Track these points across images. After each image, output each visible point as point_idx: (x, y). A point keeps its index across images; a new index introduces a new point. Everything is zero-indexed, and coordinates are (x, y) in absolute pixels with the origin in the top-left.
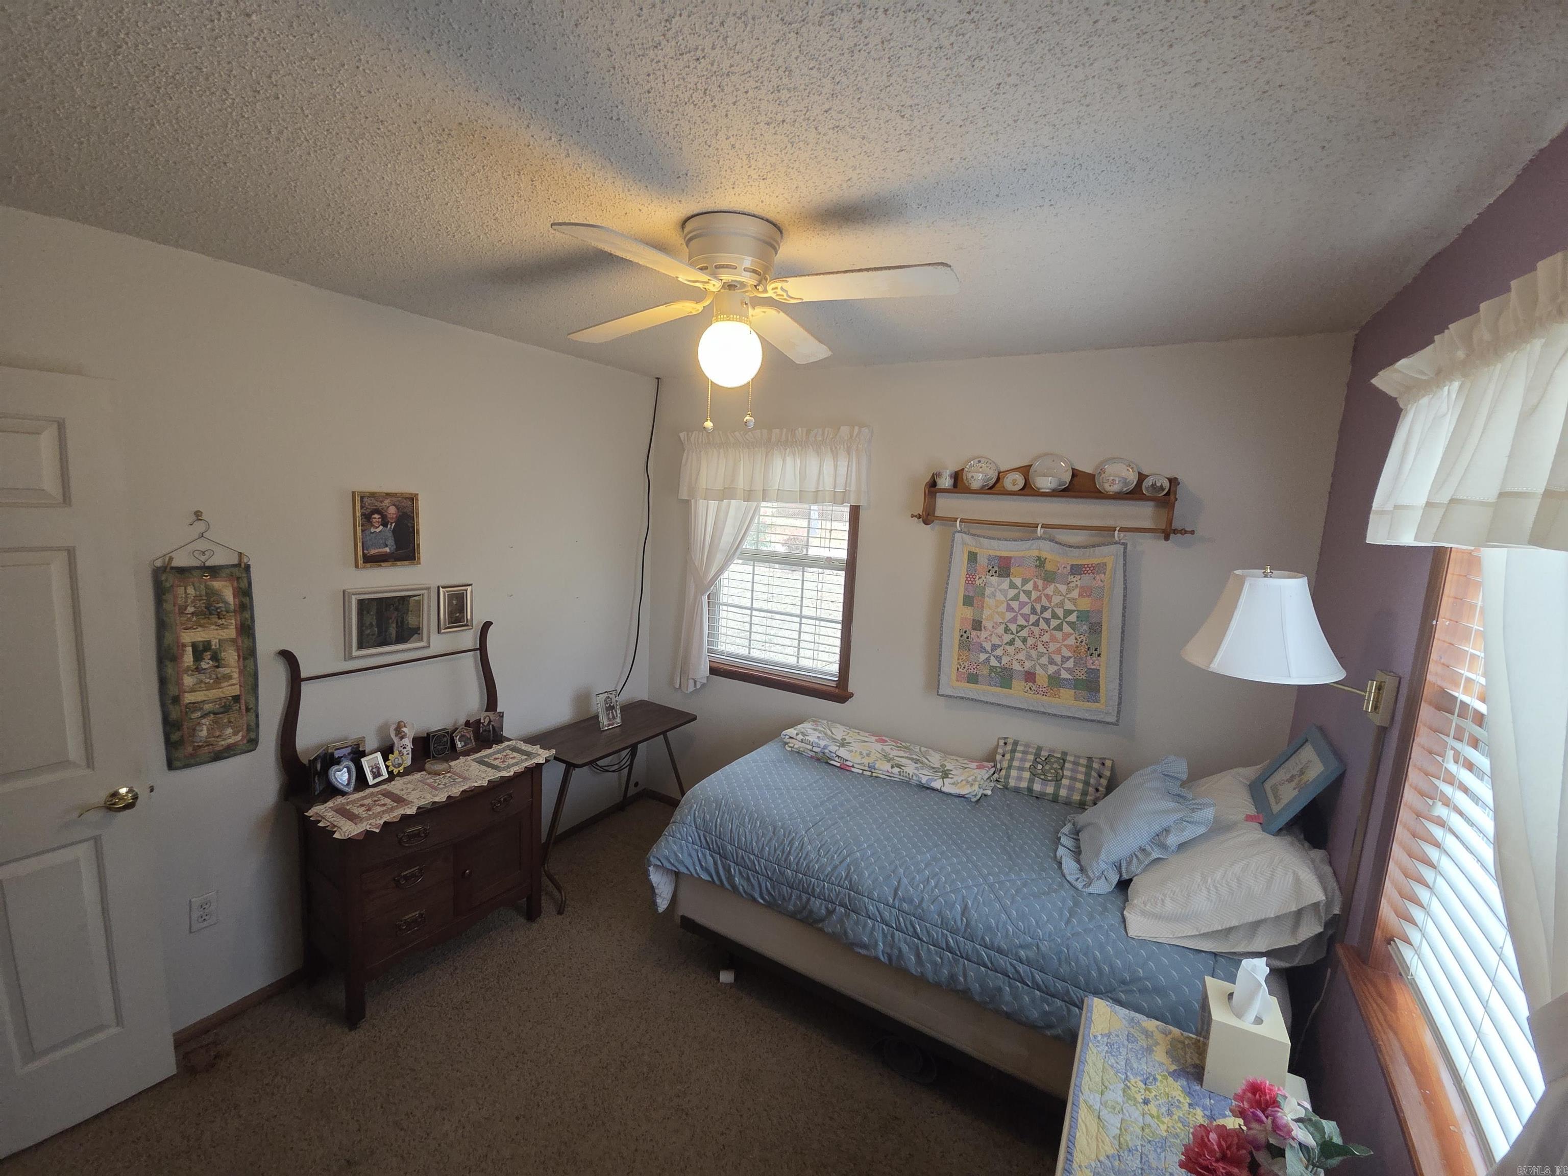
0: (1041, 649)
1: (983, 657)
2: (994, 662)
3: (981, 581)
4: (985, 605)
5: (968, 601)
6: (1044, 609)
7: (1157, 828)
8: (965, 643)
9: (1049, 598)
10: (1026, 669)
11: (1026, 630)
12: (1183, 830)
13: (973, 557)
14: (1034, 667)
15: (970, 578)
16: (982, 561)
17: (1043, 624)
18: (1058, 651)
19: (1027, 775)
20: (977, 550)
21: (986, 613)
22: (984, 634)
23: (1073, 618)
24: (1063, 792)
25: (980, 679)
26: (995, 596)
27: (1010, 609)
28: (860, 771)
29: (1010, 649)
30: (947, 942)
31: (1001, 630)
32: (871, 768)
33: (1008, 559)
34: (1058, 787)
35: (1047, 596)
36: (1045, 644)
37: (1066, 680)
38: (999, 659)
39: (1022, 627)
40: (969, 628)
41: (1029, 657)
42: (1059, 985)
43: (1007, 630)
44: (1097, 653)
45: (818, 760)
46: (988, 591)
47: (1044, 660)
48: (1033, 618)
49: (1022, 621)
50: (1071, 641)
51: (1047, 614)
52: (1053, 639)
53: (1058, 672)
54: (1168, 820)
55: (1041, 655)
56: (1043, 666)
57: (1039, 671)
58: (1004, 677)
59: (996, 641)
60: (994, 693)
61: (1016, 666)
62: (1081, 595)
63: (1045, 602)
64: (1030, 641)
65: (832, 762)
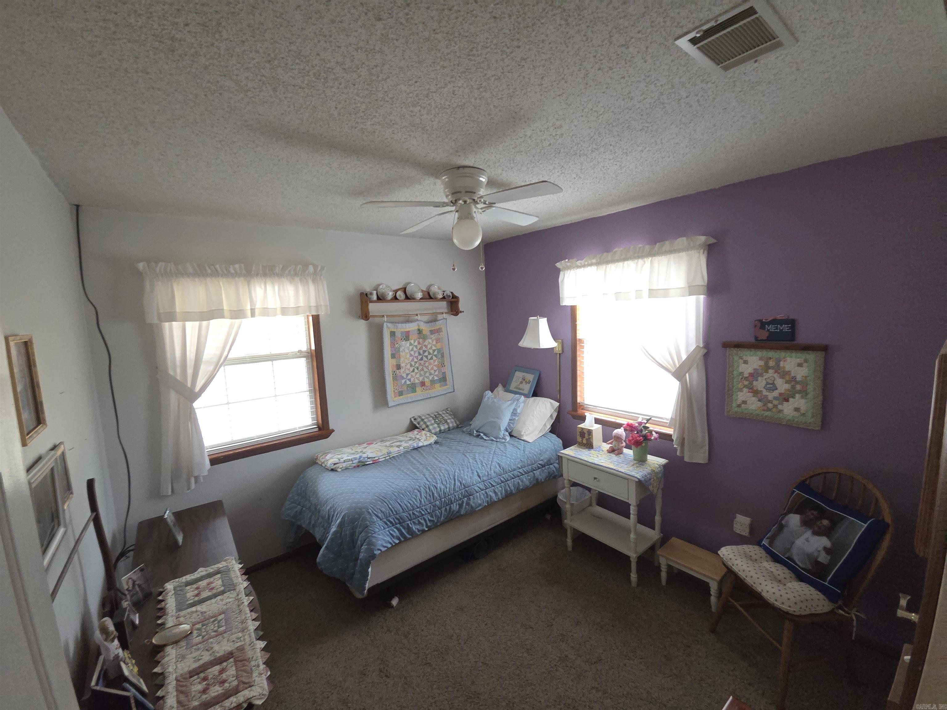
0: (425, 370)
1: (403, 381)
2: (408, 383)
3: (397, 345)
4: (401, 356)
5: (393, 356)
6: (424, 351)
7: (512, 411)
8: (396, 378)
9: (426, 346)
10: (421, 381)
11: (418, 363)
12: (519, 407)
13: (393, 334)
14: (424, 379)
15: (393, 345)
16: (398, 335)
17: (425, 359)
18: (432, 369)
19: (436, 425)
20: (395, 330)
21: (402, 359)
22: (402, 370)
23: (436, 353)
24: (451, 425)
25: (404, 393)
26: (405, 351)
27: (411, 355)
28: (384, 459)
29: (413, 374)
30: (501, 480)
31: (409, 366)
32: (389, 453)
33: (408, 332)
34: (448, 424)
35: (425, 346)
36: (427, 367)
37: (436, 380)
38: (410, 380)
39: (416, 362)
40: (395, 369)
41: (421, 375)
42: (530, 467)
43: (411, 365)
44: (444, 365)
45: (358, 466)
46: (401, 349)
47: (427, 374)
48: (420, 357)
49: (416, 360)
50: (436, 363)
51: (426, 354)
52: (430, 364)
53: (433, 378)
54: (513, 406)
55: (426, 372)
56: (428, 377)
57: (426, 380)
58: (413, 388)
59: (408, 372)
60: (410, 397)
61: (417, 381)
62: (437, 343)
63: (424, 348)
64: (420, 368)
65: (368, 463)
